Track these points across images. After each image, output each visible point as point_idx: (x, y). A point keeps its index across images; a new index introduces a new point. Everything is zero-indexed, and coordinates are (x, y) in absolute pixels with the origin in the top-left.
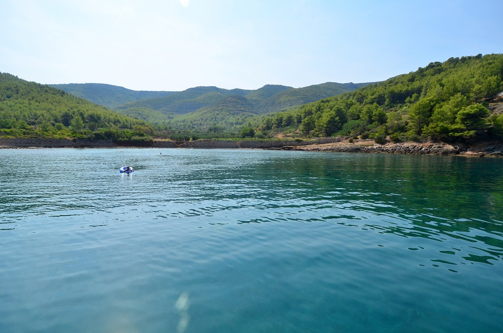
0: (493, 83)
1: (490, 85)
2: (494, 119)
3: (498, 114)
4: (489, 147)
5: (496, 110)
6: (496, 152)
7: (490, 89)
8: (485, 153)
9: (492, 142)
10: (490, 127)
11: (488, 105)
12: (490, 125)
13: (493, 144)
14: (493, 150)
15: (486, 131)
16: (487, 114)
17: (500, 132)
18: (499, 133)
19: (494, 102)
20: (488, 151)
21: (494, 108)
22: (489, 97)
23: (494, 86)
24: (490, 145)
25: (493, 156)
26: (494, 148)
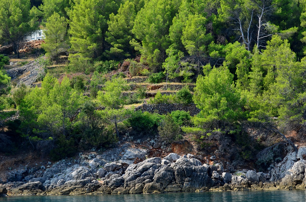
0: (15, 11)
1: (9, 15)
2: (20, 99)
3: (28, 88)
4: (15, 171)
5: (24, 76)
6: (30, 183)
7: (9, 25)
8: (7, 186)
9: (20, 158)
10: (13, 118)
11: (7, 62)
12: (13, 114)
13: (23, 162)
14: (23, 178)
15: (6, 129)
16: (5, 85)
17: (34, 130)
18: (32, 134)
19: (19, 56)
20: (14, 179)
21: (21, 72)
22: (9, 43)
23: (16, 18)
24: (17, 164)
25: (26, 194)
26: (26, 173)
